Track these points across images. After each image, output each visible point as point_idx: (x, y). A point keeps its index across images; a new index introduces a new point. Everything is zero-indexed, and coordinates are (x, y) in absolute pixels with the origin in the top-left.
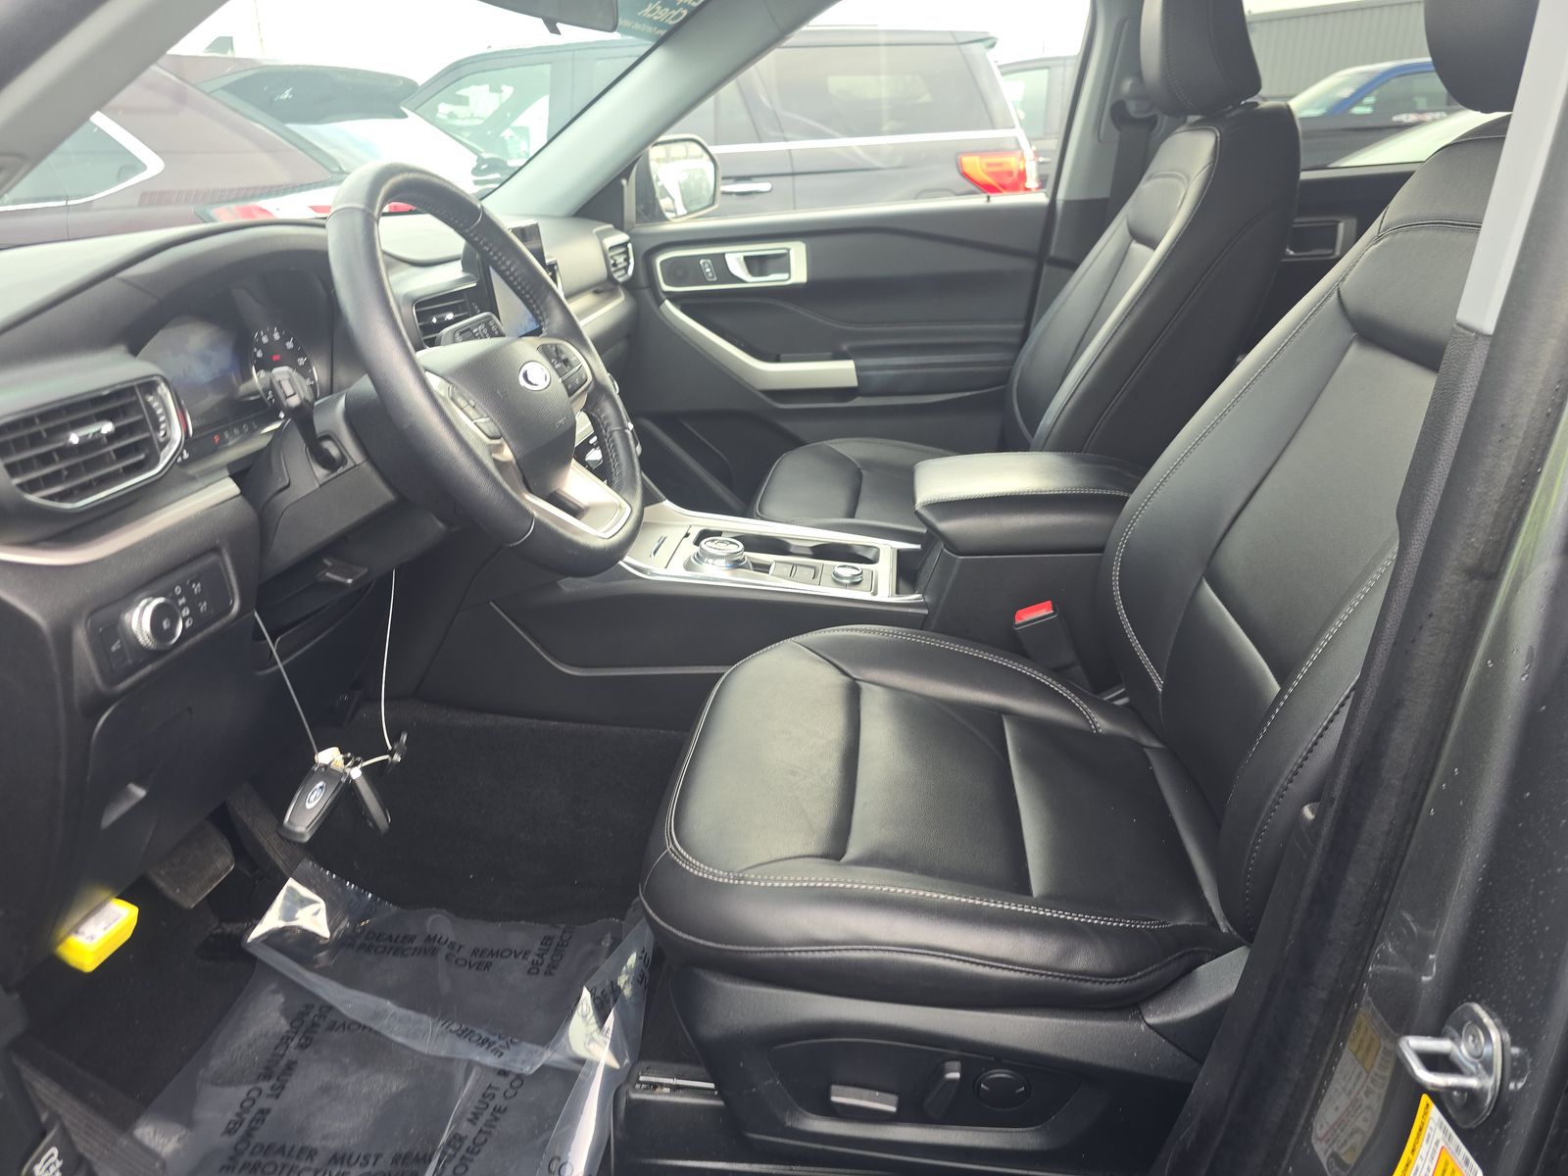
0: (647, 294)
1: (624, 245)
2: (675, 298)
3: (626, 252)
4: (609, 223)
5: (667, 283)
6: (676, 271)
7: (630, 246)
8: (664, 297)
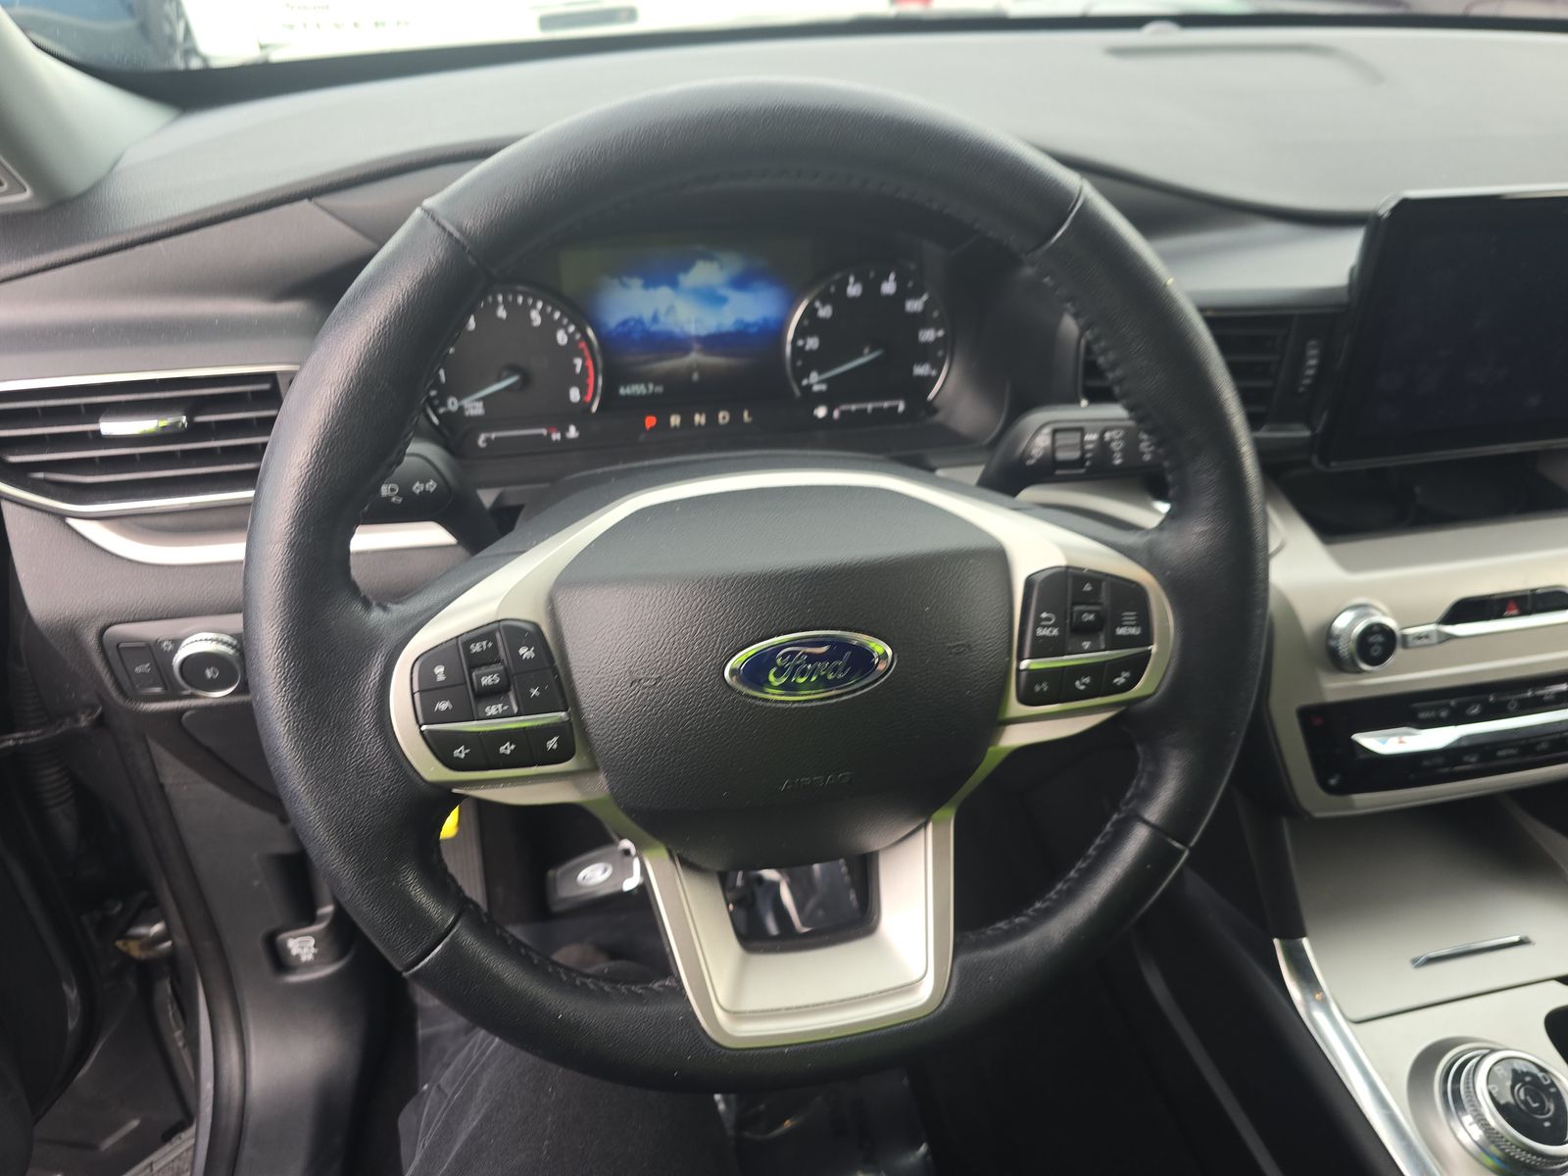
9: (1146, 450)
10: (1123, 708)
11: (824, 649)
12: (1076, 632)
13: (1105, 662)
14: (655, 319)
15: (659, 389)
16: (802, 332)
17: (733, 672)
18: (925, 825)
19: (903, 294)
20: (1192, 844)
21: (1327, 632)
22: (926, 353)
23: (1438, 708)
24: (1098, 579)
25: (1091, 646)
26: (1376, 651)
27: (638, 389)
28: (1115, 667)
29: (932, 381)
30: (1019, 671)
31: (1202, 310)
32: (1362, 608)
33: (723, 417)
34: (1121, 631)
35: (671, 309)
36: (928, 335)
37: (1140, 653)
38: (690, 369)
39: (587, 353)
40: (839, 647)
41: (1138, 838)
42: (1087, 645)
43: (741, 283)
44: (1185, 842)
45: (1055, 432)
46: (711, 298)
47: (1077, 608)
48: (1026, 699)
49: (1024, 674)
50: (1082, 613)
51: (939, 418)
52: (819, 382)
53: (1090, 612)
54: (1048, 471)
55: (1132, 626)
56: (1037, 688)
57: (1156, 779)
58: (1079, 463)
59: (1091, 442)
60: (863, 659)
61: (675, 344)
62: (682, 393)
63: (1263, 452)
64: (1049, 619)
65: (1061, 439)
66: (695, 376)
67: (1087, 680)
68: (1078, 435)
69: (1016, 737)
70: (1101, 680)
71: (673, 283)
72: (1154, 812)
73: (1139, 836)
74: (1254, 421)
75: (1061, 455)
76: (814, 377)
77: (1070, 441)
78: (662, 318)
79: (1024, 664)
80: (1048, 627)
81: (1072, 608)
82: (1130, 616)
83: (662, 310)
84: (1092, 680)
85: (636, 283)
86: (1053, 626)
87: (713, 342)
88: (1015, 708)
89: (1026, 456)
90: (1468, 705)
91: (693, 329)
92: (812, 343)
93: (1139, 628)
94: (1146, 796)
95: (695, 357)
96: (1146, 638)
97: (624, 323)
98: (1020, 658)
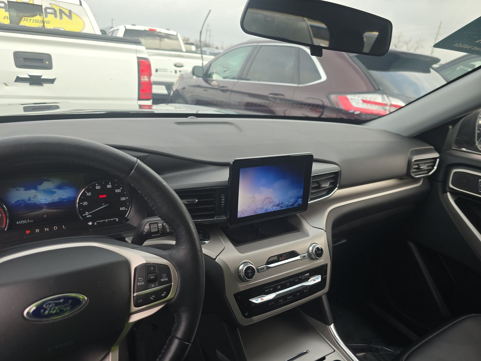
0: (439, 186)
1: (436, 159)
2: (454, 193)
3: (435, 162)
4: (432, 145)
5: (453, 185)
6: (460, 179)
7: (438, 160)
8: (448, 190)
9: (167, 227)
10: (167, 303)
11: (62, 301)
12: (149, 282)
13: (158, 290)
14: (29, 199)
15: (32, 221)
16: (81, 200)
17: (28, 313)
18: (108, 354)
19: (114, 188)
20: (192, 341)
21: (238, 271)
22: (123, 204)
23: (270, 288)
24: (155, 265)
25: (154, 286)
26: (250, 275)
27: (24, 222)
28: (161, 291)
29: (126, 211)
30: (134, 296)
31: (175, 190)
32: (245, 263)
33: (55, 228)
34: (162, 280)
35: (35, 196)
36: (123, 199)
37: (168, 286)
38: (43, 214)
39: (3, 212)
40: (67, 299)
41: (176, 343)
42: (153, 286)
43: (60, 187)
44: (189, 342)
45: (150, 224)
46: (50, 192)
47: (149, 275)
48: (136, 306)
49: (135, 298)
50: (150, 276)
51: (128, 222)
52: (89, 215)
53: (152, 276)
54: (150, 235)
55: (165, 278)
56: (139, 301)
57: (179, 323)
58: (158, 232)
59: (160, 226)
60: (77, 301)
61: (38, 207)
62: (40, 222)
63: (197, 225)
64: (141, 280)
65: (152, 226)
66: (45, 216)
67: (154, 296)
68: (157, 224)
69: (135, 318)
70: (158, 296)
71: (35, 188)
72: (179, 334)
73: (176, 342)
74: (193, 217)
75: (152, 231)
76: (87, 213)
77: (154, 227)
78: (32, 199)
79: (135, 294)
80: (141, 282)
81: (148, 275)
82: (164, 275)
83: (32, 196)
84: (155, 296)
85: (22, 189)
86: (142, 282)
87: (50, 205)
88: (134, 309)
89: (143, 231)
90: (277, 286)
91: (43, 202)
92: (85, 203)
93: (167, 279)
94: (177, 329)
95: (44, 210)
96: (170, 281)
97: (18, 201)
98: (134, 293)
